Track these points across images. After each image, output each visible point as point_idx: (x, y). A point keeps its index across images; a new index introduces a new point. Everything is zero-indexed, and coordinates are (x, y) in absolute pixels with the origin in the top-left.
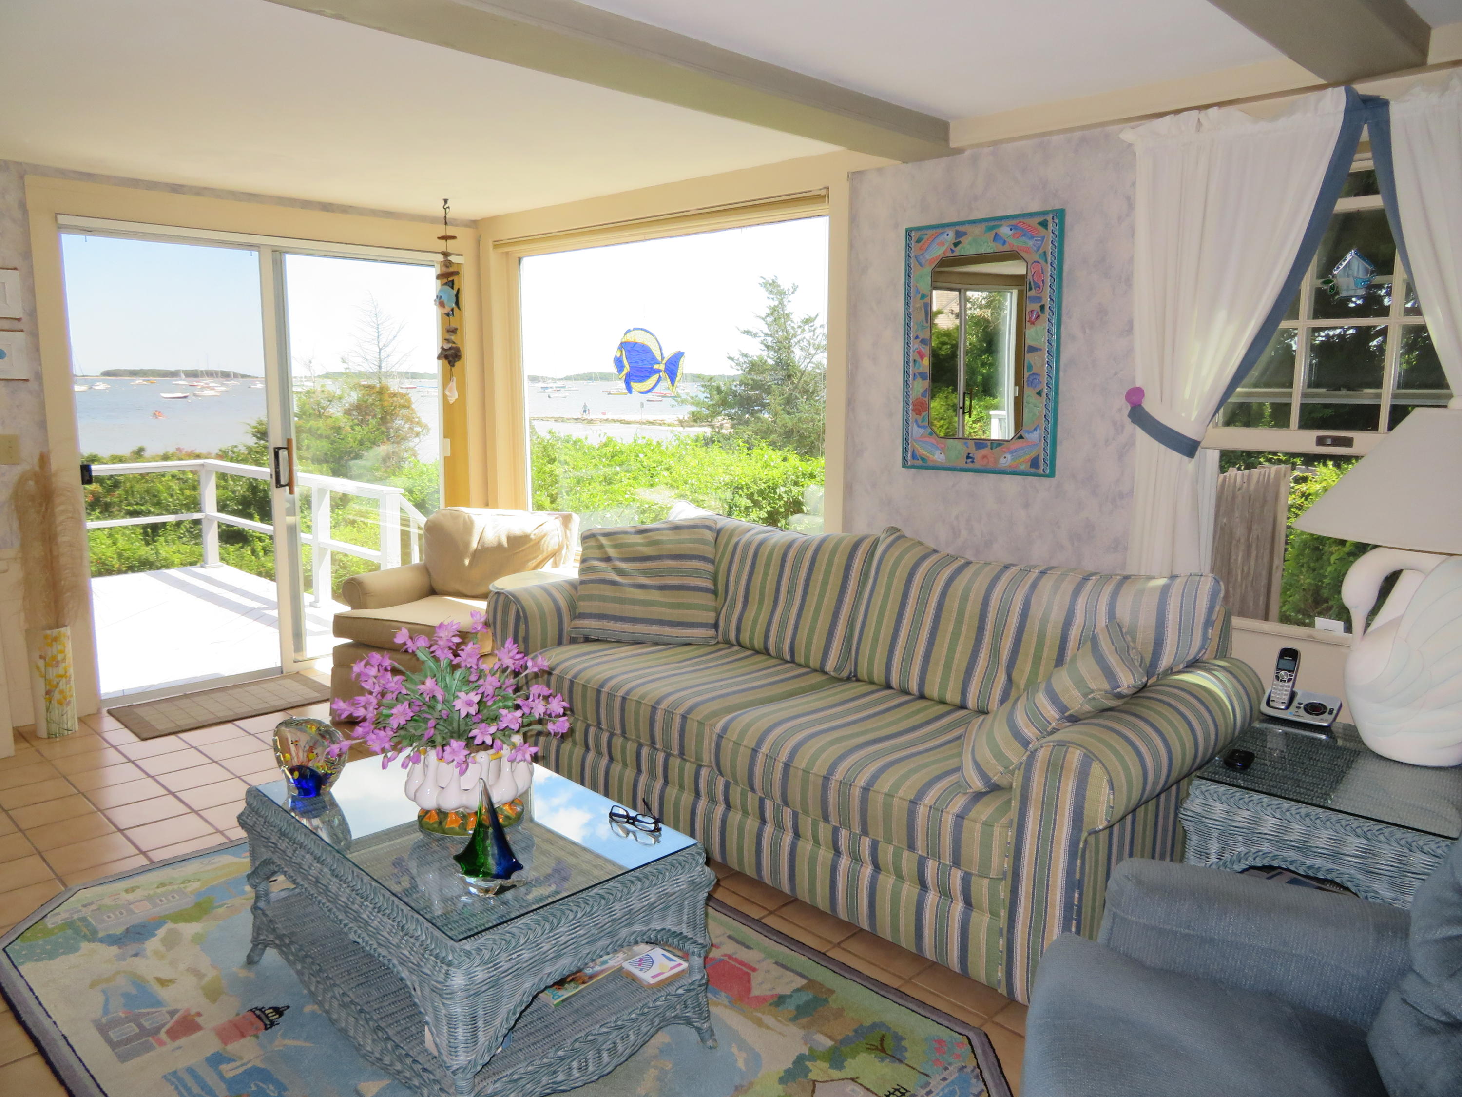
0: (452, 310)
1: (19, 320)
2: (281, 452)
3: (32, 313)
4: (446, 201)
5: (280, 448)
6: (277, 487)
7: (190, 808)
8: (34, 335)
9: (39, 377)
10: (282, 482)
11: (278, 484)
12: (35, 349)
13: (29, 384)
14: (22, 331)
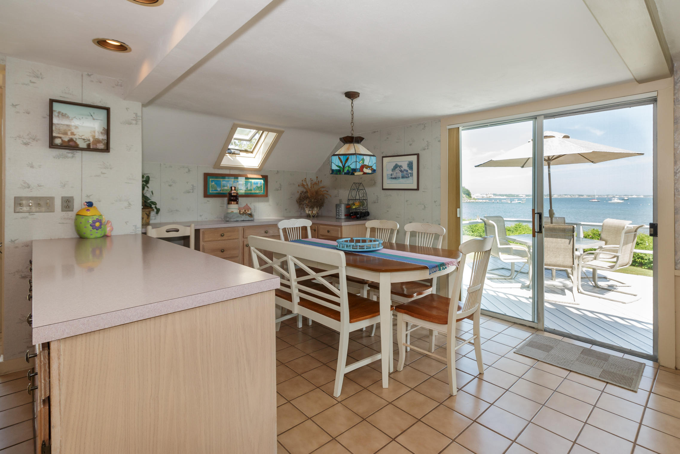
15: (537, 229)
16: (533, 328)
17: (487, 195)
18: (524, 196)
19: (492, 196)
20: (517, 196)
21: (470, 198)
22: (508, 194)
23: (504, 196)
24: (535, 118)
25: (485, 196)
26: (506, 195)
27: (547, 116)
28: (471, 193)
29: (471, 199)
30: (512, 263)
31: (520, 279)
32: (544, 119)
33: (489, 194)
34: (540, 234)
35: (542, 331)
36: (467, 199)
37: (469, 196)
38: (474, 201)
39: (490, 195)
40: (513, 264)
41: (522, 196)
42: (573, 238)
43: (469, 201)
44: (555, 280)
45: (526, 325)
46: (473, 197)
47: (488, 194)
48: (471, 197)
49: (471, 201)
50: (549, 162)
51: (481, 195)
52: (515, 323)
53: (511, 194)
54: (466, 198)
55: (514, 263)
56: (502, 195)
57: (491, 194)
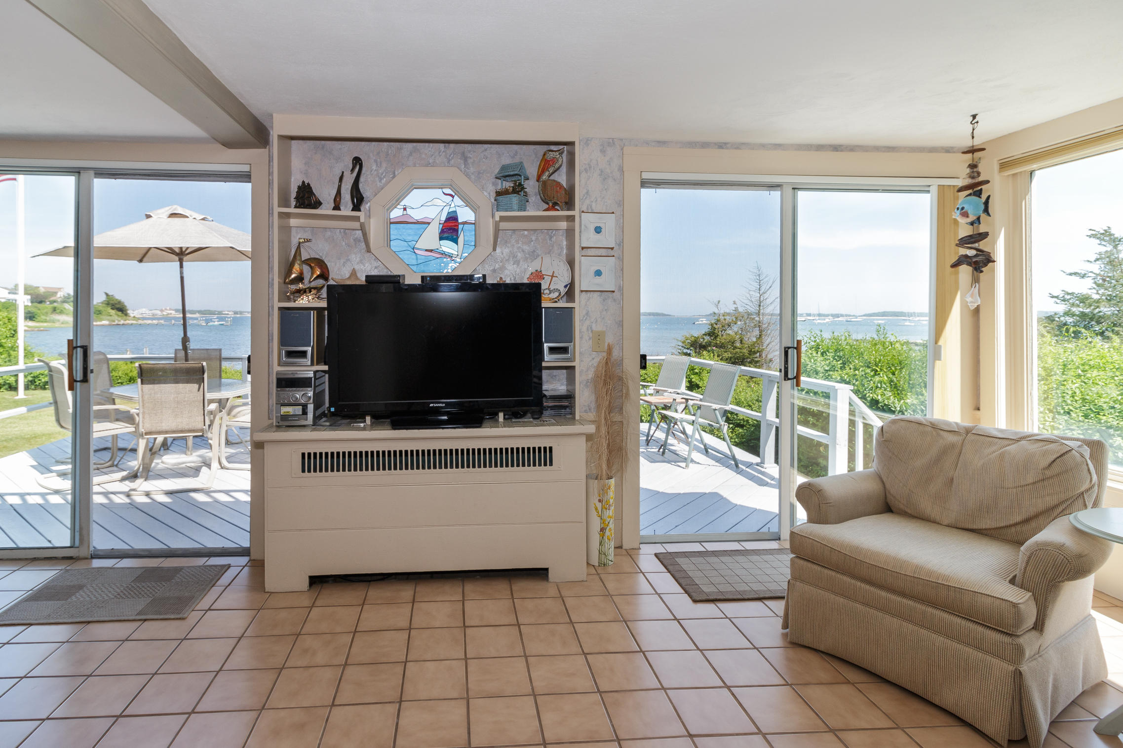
0: (979, 218)
1: (612, 249)
2: (790, 350)
3: (621, 244)
4: (974, 117)
5: (789, 348)
6: (785, 380)
7: (758, 728)
8: (621, 259)
9: (621, 289)
10: (790, 376)
11: (786, 377)
12: (621, 270)
13: (614, 294)
14: (613, 256)
15: (79, 376)
16: (71, 558)
17: (162, 311)
18: (230, 313)
19: (173, 312)
20: (220, 313)
21: (125, 317)
22: (203, 310)
23: (195, 313)
24: (76, 172)
25: (159, 312)
26: (200, 312)
27: (102, 173)
28: (128, 308)
29: (127, 318)
30: (113, 436)
31: (129, 463)
32: (95, 177)
33: (166, 309)
34: (85, 384)
35: (86, 559)
36: (119, 319)
37: (123, 313)
38: (134, 322)
39: (170, 312)
40: (115, 437)
41: (228, 314)
42: (203, 382)
43: (122, 322)
44: (191, 454)
45: (57, 556)
46: (132, 315)
47: (164, 309)
48: (126, 315)
49: (128, 322)
50: (181, 257)
51: (150, 312)
52: (35, 559)
53: (209, 310)
54: (116, 317)
55: (117, 435)
56: (192, 311)
57: (170, 309)
